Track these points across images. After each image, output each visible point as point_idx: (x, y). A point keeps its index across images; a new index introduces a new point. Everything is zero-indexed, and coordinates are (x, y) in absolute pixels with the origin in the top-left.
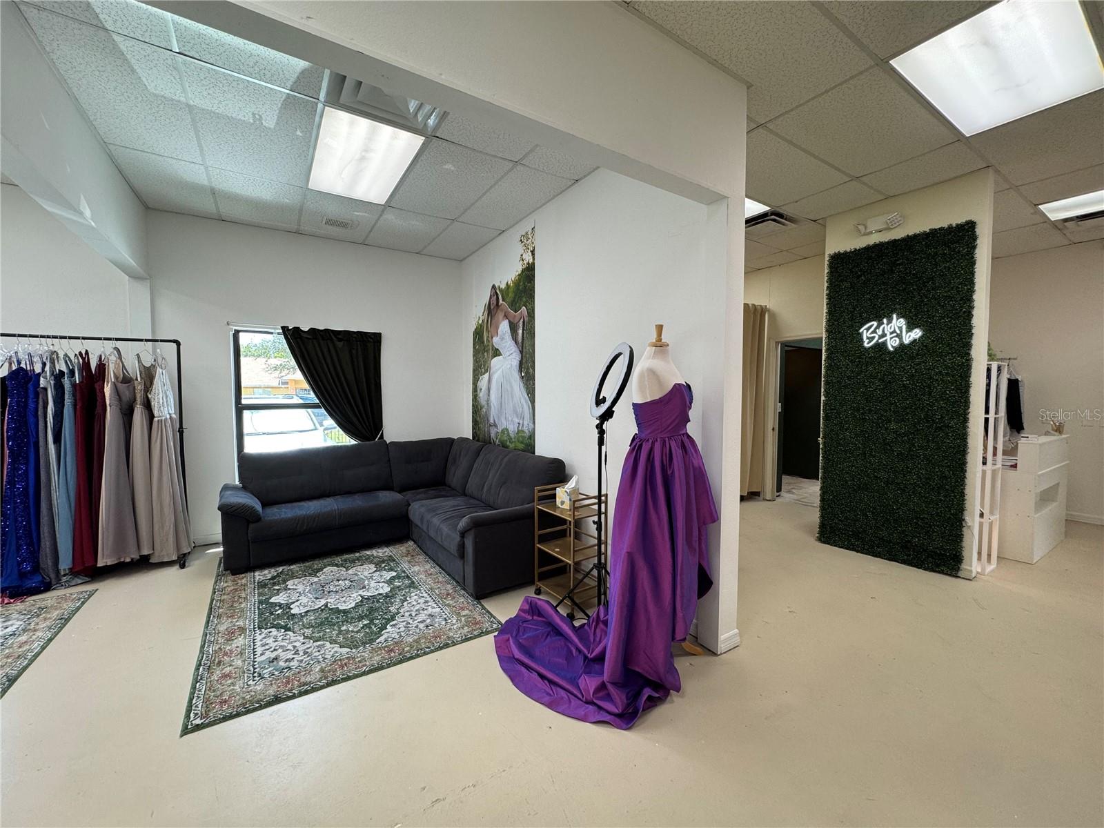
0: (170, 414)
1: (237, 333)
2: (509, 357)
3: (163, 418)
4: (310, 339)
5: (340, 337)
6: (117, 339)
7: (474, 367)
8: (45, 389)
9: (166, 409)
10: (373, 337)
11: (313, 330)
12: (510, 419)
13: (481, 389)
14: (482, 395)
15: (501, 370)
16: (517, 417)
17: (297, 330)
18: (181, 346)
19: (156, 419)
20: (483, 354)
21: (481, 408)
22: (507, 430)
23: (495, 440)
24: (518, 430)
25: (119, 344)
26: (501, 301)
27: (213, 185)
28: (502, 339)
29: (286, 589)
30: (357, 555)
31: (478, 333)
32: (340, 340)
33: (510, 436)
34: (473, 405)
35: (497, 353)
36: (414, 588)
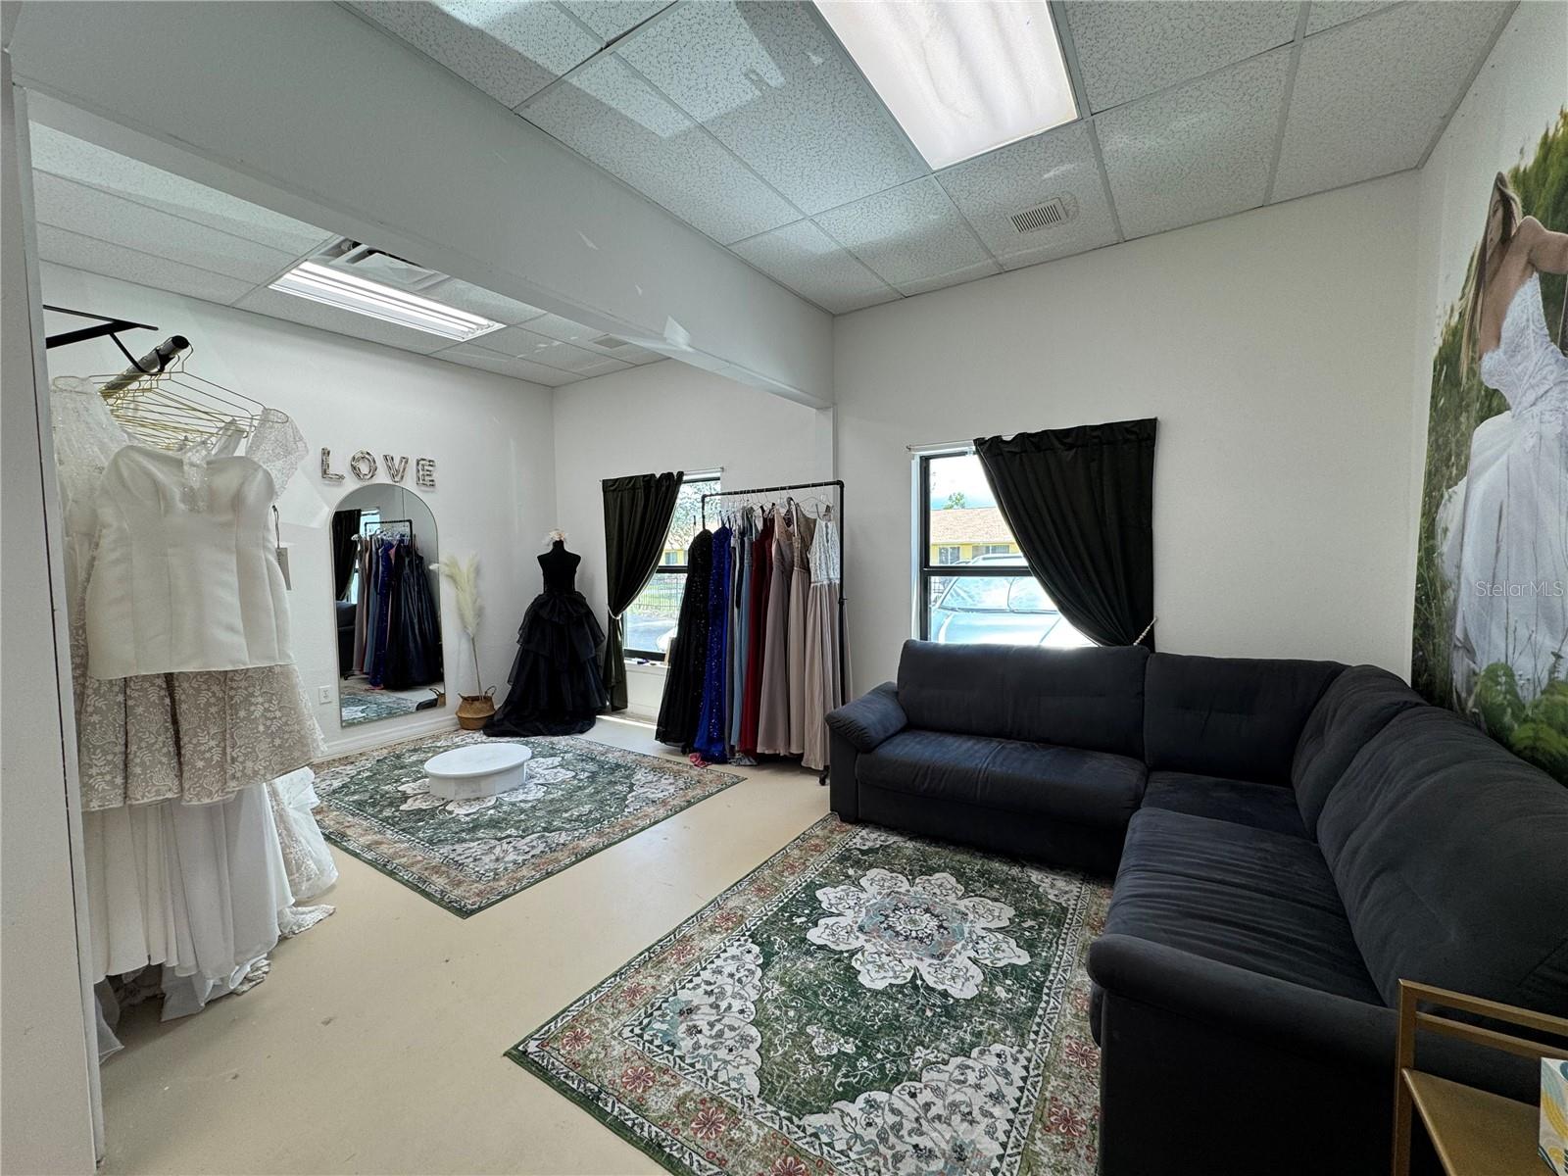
0: (830, 579)
1: (925, 462)
2: (1536, 410)
3: (819, 584)
4: (1016, 453)
5: (1069, 440)
6: (790, 488)
7: (1429, 463)
8: (734, 548)
9: (825, 572)
10: (1134, 429)
11: (1022, 438)
12: (1523, 633)
13: (1446, 530)
14: (1445, 546)
15: (1504, 459)
16: (1552, 630)
17: (997, 440)
18: (845, 489)
19: (812, 585)
20: (1457, 418)
21: (1444, 588)
22: (1510, 674)
23: (1464, 695)
24: (1551, 680)
25: (792, 493)
26: (1518, 218)
27: (849, 244)
28: (1515, 350)
29: (856, 883)
30: (1015, 871)
31: (1447, 359)
32: (1070, 447)
33: (1516, 695)
34: (1420, 579)
35: (1492, 404)
36: (1016, 1030)
